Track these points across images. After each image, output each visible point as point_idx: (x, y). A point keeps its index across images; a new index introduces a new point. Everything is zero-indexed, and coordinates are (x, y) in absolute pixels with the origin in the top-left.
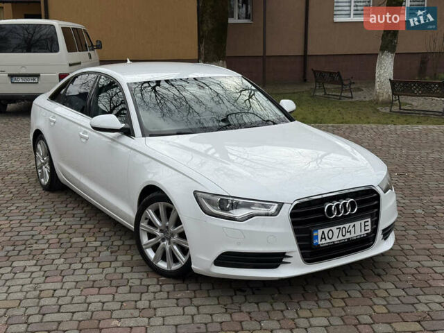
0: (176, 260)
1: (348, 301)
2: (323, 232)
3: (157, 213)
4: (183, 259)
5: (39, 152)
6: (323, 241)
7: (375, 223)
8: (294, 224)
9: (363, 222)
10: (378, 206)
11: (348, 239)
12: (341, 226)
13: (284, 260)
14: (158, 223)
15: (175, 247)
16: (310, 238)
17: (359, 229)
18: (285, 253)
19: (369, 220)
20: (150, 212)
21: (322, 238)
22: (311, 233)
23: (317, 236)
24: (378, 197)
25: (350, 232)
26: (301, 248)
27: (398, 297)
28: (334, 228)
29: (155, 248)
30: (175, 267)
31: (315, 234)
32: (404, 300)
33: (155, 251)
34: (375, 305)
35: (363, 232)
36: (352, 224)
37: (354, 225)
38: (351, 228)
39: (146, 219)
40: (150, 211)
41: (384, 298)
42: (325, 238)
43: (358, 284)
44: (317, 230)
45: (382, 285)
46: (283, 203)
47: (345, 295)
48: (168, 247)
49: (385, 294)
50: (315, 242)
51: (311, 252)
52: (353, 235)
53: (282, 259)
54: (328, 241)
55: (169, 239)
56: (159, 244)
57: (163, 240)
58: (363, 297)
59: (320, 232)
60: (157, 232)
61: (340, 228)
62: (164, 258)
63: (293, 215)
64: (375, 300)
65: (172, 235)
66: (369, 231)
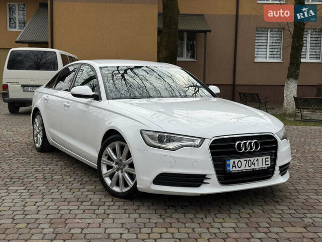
0: (126, 185)
1: (253, 215)
2: (234, 162)
3: (114, 150)
4: (131, 183)
5: (36, 124)
6: (234, 169)
7: (274, 161)
8: (213, 154)
9: (264, 158)
10: (276, 148)
11: (253, 169)
12: (248, 159)
13: (205, 181)
14: (115, 157)
15: (126, 175)
16: (224, 165)
17: (261, 163)
18: (205, 175)
19: (269, 157)
20: (109, 150)
21: (233, 167)
22: (225, 162)
23: (229, 164)
24: (276, 142)
25: (254, 164)
26: (218, 173)
27: (290, 214)
28: (242, 160)
29: (111, 176)
30: (125, 190)
31: (228, 163)
32: (294, 216)
33: (111, 179)
34: (272, 217)
35: (264, 166)
36: (256, 159)
37: (258, 160)
38: (255, 161)
39: (106, 155)
40: (109, 148)
41: (280, 214)
42: (235, 166)
43: (261, 206)
44: (229, 160)
45: (279, 207)
46: (205, 139)
47: (251, 211)
48: (120, 175)
49: (281, 212)
50: (228, 168)
51: (225, 177)
52: (256, 167)
53: (203, 180)
54: (238, 169)
55: (122, 169)
56: (114, 173)
57: (118, 170)
58: (264, 212)
59: (232, 161)
60: (114, 164)
61: (247, 160)
62: (117, 184)
63: (211, 147)
64: (273, 215)
65: (125, 166)
66: (269, 166)
